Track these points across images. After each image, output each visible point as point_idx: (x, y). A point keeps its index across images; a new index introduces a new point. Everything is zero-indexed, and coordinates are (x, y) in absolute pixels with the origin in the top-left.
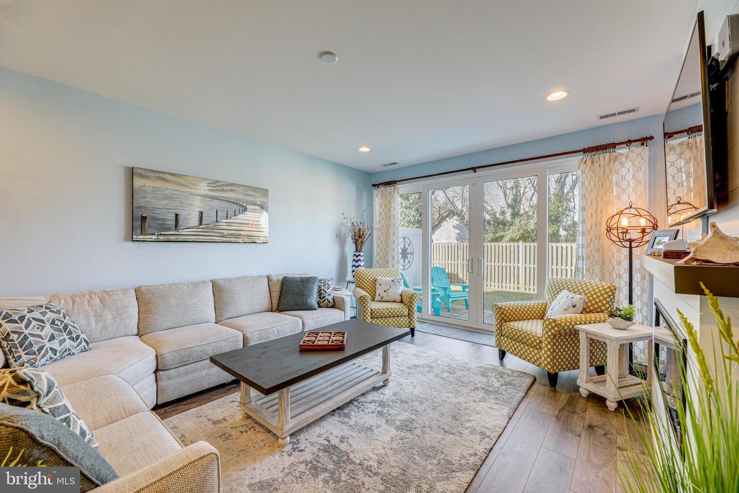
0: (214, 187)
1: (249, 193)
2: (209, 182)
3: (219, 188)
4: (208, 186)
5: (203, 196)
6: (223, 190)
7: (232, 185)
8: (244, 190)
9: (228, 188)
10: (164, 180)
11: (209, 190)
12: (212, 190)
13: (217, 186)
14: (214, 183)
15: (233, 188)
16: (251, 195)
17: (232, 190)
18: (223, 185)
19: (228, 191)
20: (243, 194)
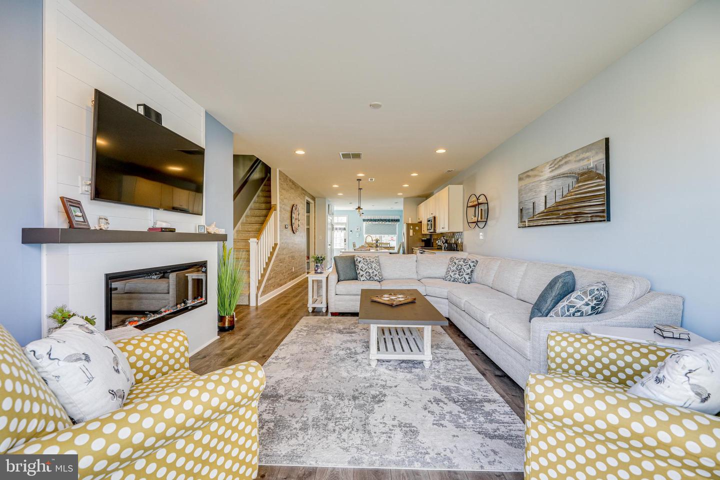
0: (553, 167)
1: (582, 156)
2: (550, 164)
3: (556, 166)
4: (550, 168)
5: (547, 180)
6: (560, 167)
7: (566, 156)
8: (577, 156)
9: (563, 162)
10: (528, 176)
11: (550, 172)
12: (553, 170)
13: (555, 165)
14: (553, 163)
15: (568, 159)
16: (583, 159)
17: (566, 163)
18: (560, 161)
19: (562, 165)
20: (575, 161)
